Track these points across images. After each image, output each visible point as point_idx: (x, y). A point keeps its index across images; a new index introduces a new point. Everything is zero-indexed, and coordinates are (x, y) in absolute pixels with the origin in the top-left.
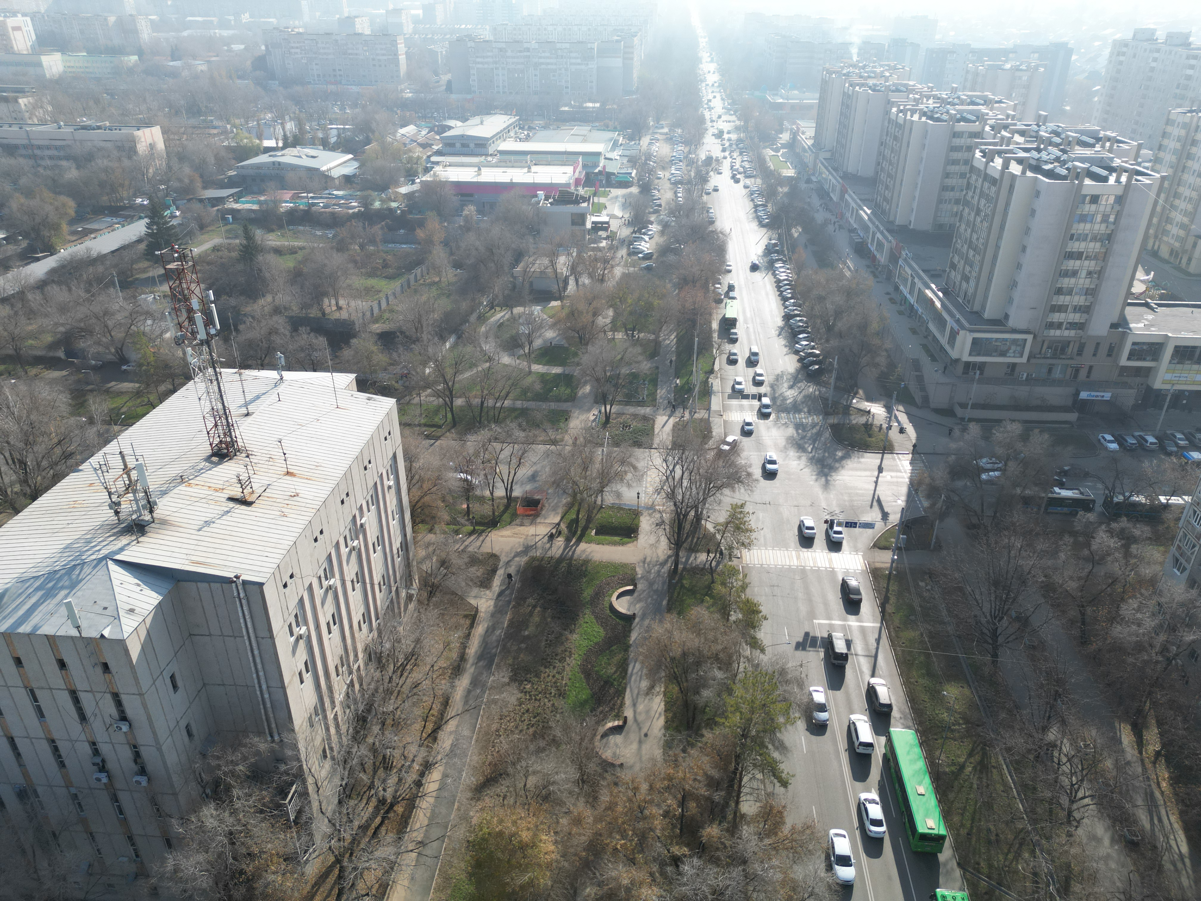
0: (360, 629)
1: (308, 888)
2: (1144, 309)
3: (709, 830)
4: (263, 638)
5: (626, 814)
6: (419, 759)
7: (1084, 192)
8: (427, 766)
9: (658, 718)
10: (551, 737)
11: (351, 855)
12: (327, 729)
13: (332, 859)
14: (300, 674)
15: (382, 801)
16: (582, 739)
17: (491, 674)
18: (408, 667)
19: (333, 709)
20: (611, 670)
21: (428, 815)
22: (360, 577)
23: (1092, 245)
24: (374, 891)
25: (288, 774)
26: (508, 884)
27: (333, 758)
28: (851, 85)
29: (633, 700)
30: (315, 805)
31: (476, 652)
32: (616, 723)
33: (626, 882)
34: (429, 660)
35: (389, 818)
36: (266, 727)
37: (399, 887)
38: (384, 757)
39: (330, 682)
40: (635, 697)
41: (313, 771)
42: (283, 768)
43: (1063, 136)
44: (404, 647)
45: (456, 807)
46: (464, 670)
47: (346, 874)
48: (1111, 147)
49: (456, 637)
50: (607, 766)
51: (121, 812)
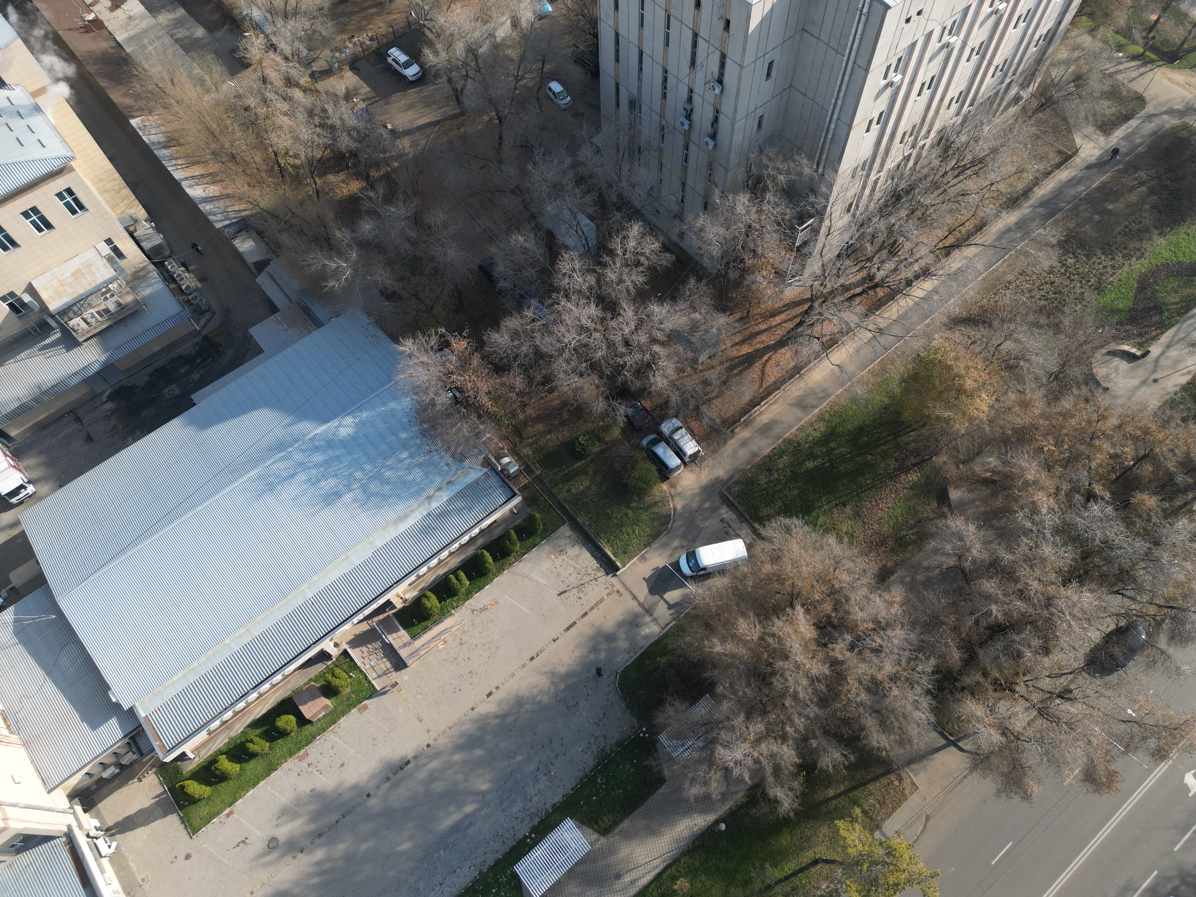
0: (949, 108)
1: (781, 304)
3: (1146, 497)
4: (859, 67)
5: (1075, 430)
6: (922, 263)
8: (926, 273)
9: (1183, 375)
10: (1056, 321)
11: (824, 302)
12: (864, 187)
13: (808, 295)
14: (871, 122)
15: (871, 277)
16: (1086, 342)
17: (1043, 226)
18: (968, 172)
19: (879, 172)
20: (1173, 298)
21: (900, 313)
22: (982, 50)
24: (824, 339)
25: (813, 207)
26: (928, 407)
27: (854, 216)
29: (1171, 341)
30: (819, 245)
31: (1043, 196)
32: (1134, 350)
33: (1030, 477)
34: (993, 176)
35: (868, 294)
36: (818, 155)
37: (844, 349)
38: (895, 242)
39: (891, 145)
40: (1176, 339)
41: (833, 216)
42: (812, 199)
44: (978, 148)
45: (927, 322)
46: (1019, 207)
47: (813, 313)
49: (1036, 167)
50: (1091, 380)
51: (686, 161)
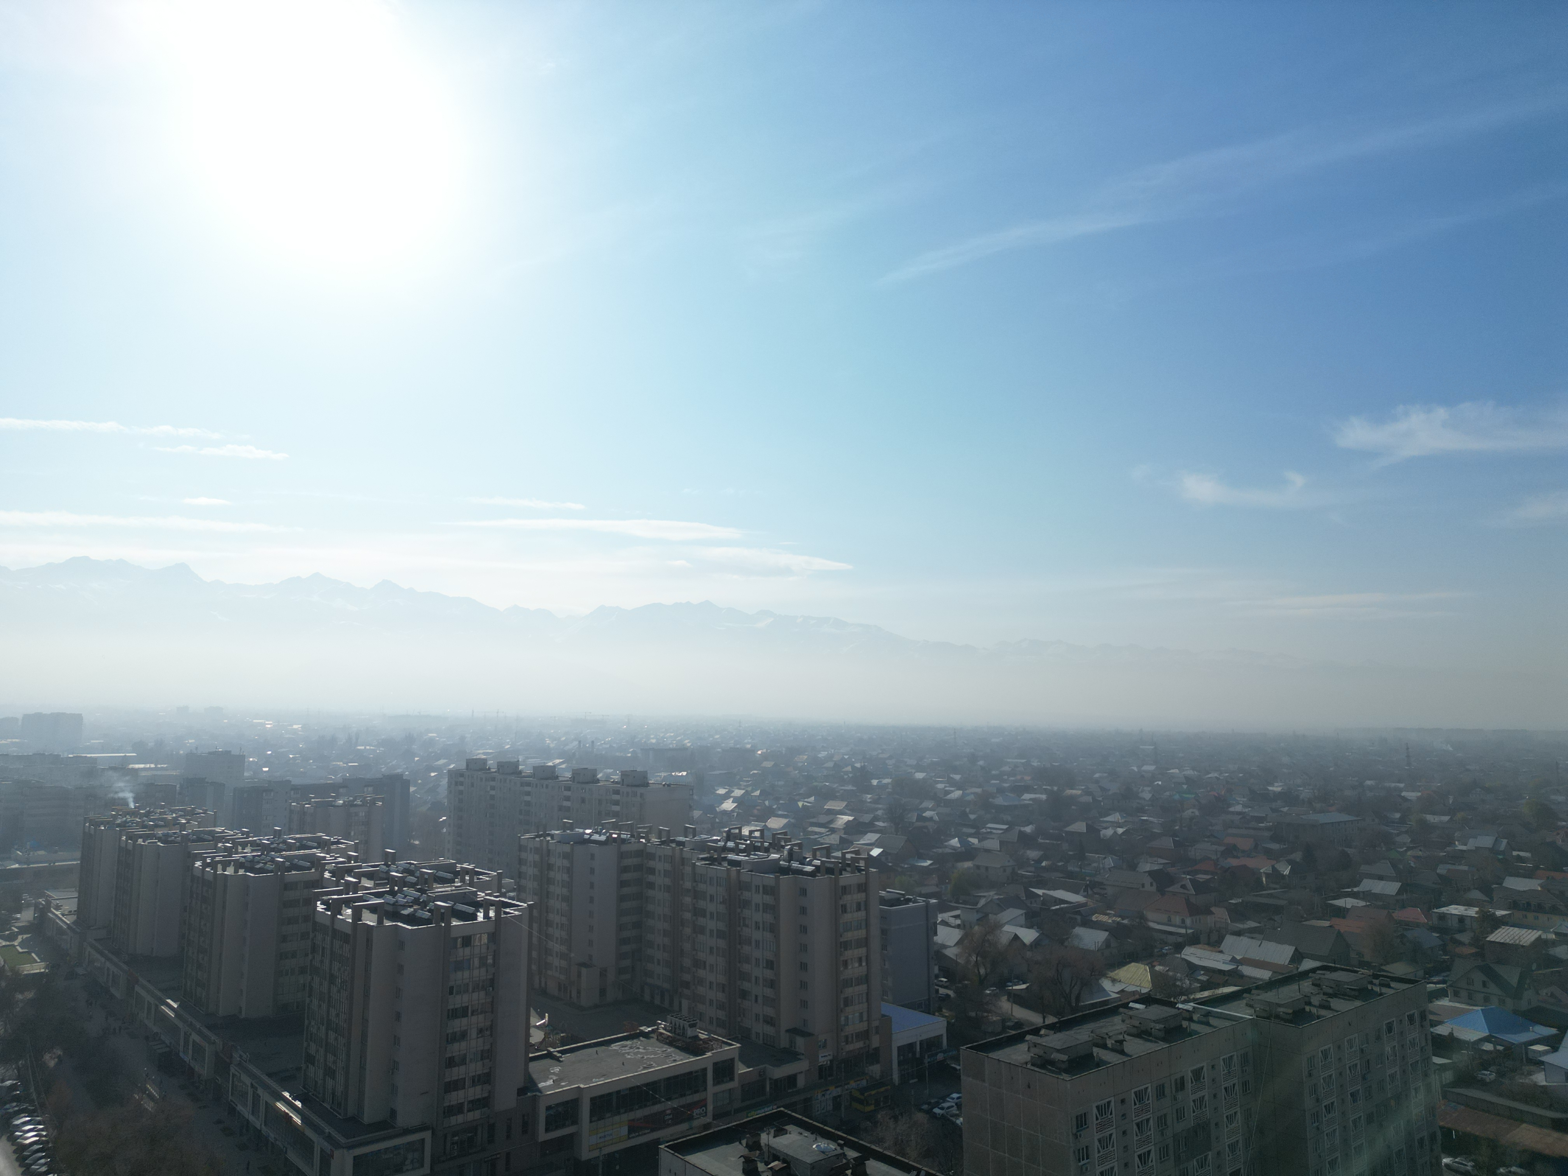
2: (548, 1061)
7: (454, 934)
23: (475, 995)
28: (129, 837)
43: (417, 874)
48: (471, 879)
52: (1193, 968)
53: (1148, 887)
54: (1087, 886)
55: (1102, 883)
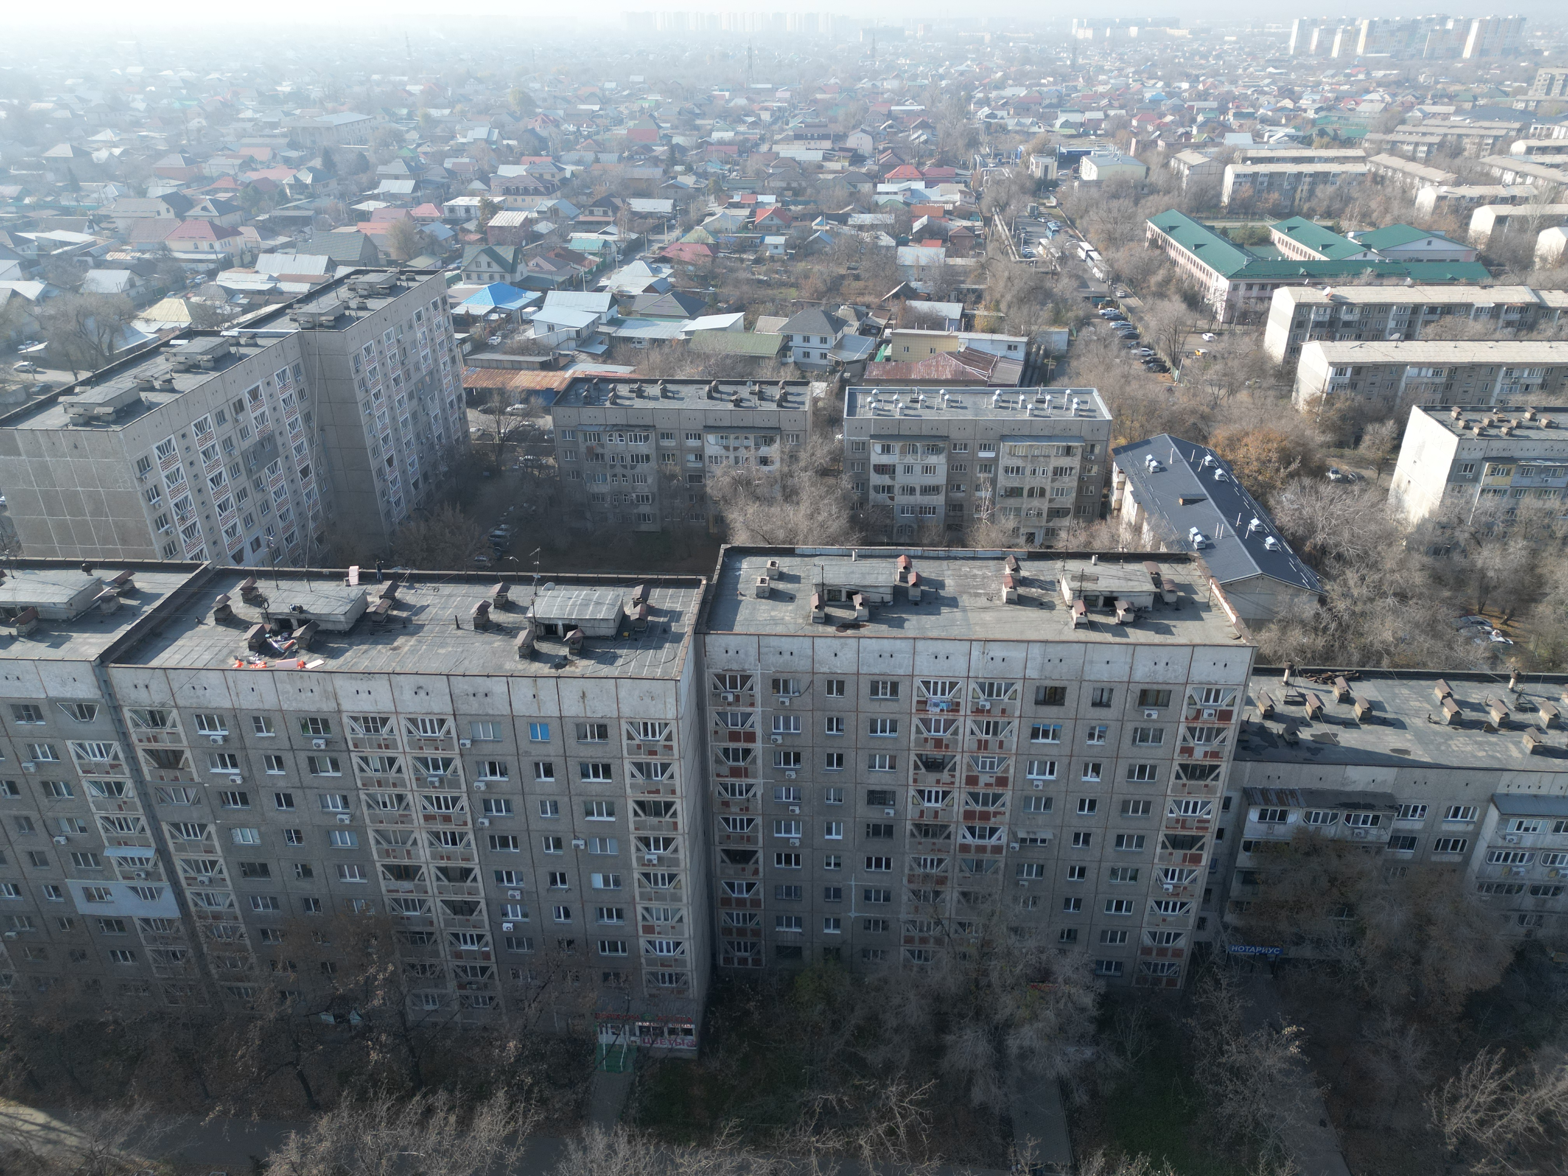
52: (231, 294)
53: (164, 215)
54: (91, 222)
55: (107, 217)
